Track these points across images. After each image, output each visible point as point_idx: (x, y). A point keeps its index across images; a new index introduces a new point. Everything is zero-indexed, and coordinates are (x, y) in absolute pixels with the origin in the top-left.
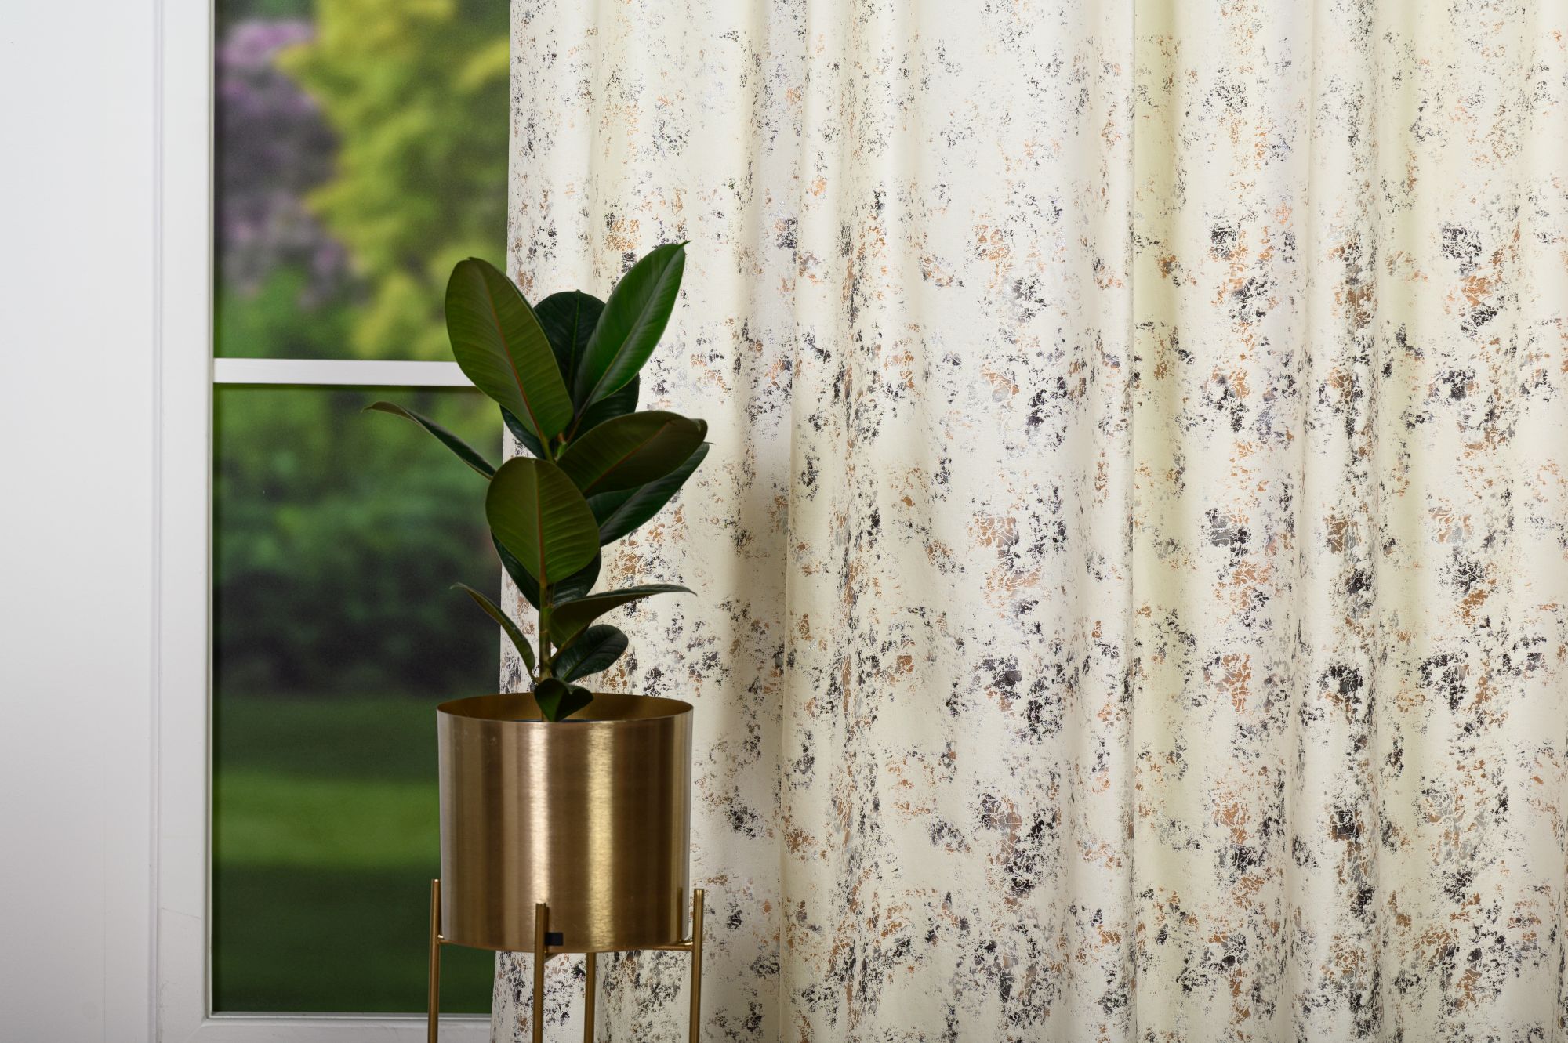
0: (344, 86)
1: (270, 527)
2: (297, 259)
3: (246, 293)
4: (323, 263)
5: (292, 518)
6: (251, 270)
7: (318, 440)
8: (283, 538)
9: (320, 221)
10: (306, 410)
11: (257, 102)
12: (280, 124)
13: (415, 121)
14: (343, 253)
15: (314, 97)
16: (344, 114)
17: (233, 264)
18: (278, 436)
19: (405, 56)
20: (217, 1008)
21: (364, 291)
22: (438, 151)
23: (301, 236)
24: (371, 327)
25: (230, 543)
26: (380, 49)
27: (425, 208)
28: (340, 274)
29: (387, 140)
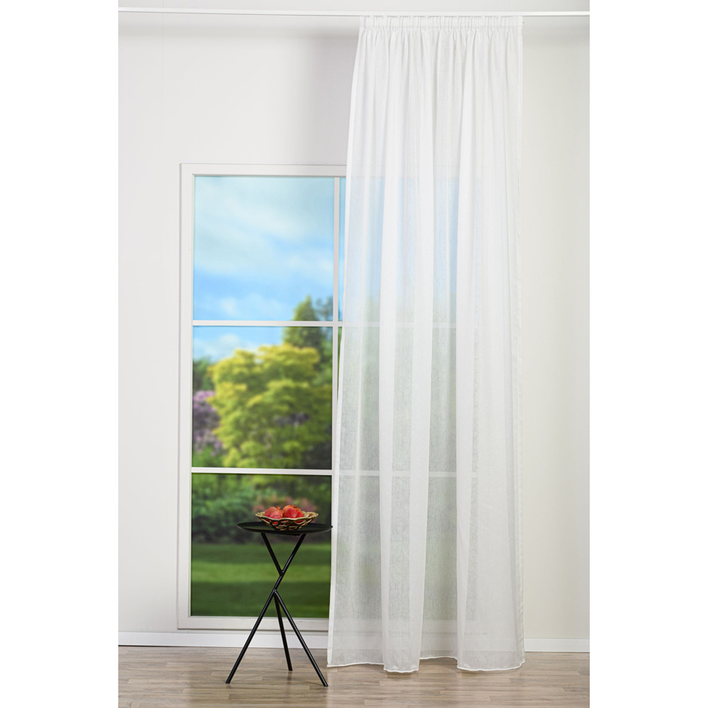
0: (222, 406)
1: (204, 505)
2: (210, 445)
3: (199, 452)
4: (217, 446)
5: (209, 503)
6: (200, 447)
7: (215, 486)
8: (207, 508)
9: (216, 436)
10: (213, 479)
11: (202, 409)
12: (207, 414)
13: (237, 414)
14: (221, 443)
15: (215, 408)
16: (221, 412)
17: (196, 446)
18: (206, 485)
19: (235, 399)
20: (192, 615)
21: (226, 452)
22: (243, 420)
23: (212, 440)
24: (227, 460)
25: (196, 509)
26: (229, 397)
27: (239, 433)
28: (220, 448)
29: (231, 418)
